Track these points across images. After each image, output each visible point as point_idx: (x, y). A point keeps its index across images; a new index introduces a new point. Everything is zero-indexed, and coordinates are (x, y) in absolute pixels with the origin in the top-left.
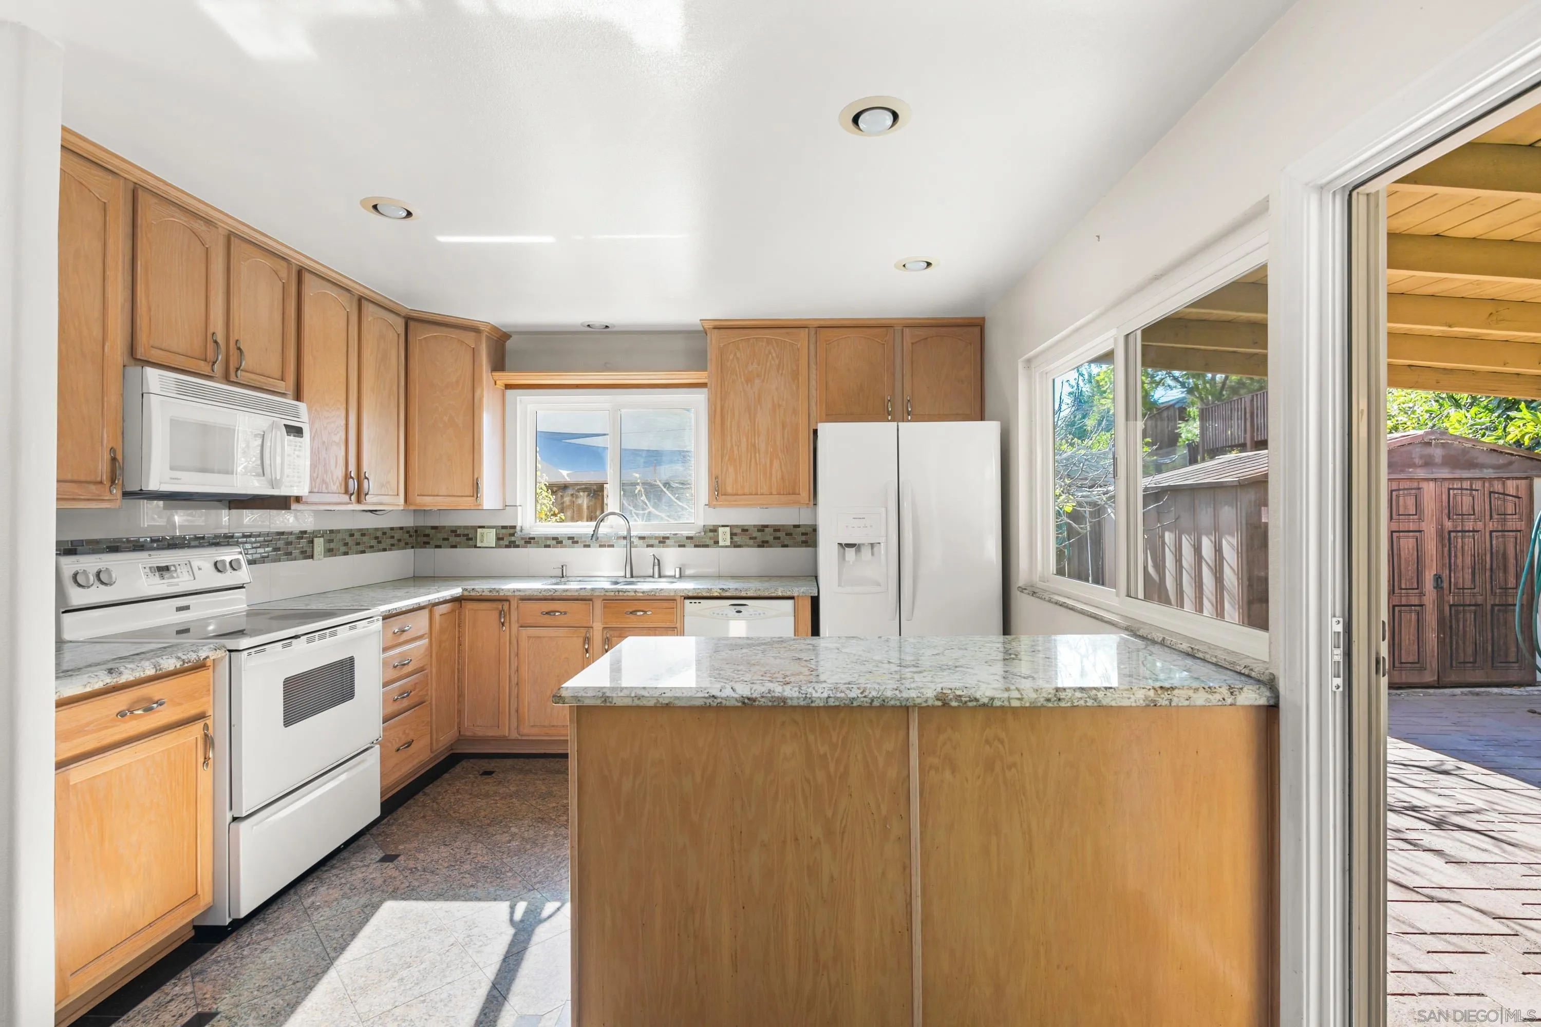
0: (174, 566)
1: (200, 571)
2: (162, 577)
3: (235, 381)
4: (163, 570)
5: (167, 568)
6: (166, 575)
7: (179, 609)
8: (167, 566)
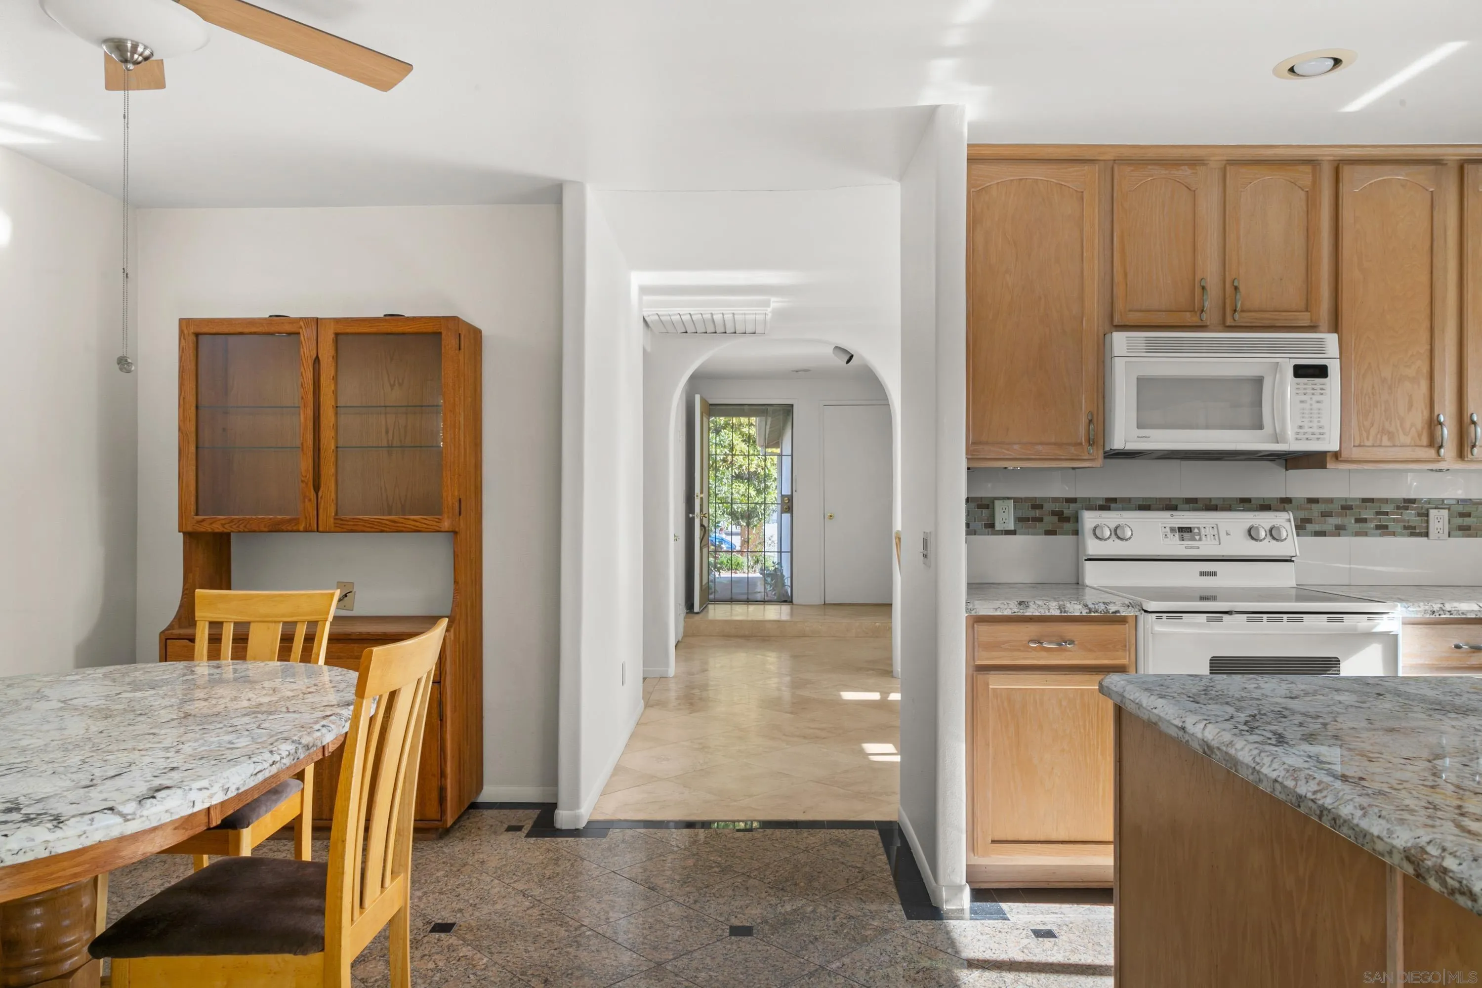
0: (1199, 528)
1: (1228, 537)
2: (1182, 539)
3: (1233, 324)
4: (1184, 531)
5: (1189, 530)
6: (1186, 535)
7: (1203, 574)
8: (1190, 528)
